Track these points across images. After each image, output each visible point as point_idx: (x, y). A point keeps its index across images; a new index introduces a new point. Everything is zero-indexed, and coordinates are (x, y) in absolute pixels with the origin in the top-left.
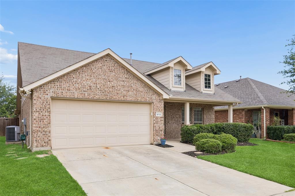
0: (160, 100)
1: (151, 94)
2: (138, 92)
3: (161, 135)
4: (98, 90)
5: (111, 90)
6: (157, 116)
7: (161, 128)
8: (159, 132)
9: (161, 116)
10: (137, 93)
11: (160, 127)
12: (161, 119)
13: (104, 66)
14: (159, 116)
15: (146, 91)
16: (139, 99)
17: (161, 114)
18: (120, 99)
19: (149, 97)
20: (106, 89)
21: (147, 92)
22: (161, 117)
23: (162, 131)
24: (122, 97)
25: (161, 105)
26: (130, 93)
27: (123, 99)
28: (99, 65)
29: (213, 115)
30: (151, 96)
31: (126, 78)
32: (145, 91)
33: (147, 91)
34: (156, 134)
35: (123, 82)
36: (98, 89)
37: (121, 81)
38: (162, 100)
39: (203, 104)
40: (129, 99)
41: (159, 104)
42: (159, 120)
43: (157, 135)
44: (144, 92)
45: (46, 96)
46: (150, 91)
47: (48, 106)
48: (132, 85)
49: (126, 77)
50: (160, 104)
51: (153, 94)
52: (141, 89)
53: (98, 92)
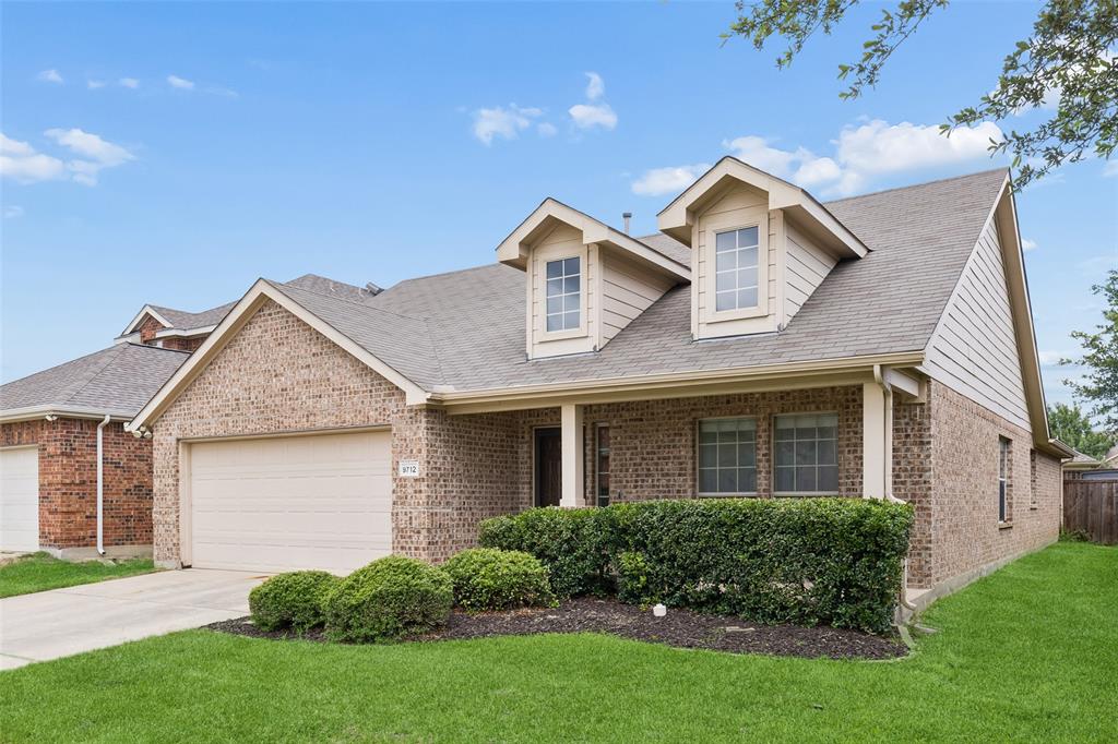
0: (413, 414)
1: (382, 394)
2: (345, 393)
3: (416, 549)
4: (251, 406)
5: (278, 402)
6: (402, 474)
7: (414, 521)
8: (410, 537)
9: (416, 475)
10: (341, 399)
11: (411, 518)
12: (417, 488)
13: (266, 331)
14: (409, 474)
15: (369, 388)
16: (348, 417)
17: (417, 467)
18: (299, 426)
19: (378, 405)
20: (268, 402)
21: (371, 391)
22: (416, 480)
23: (419, 532)
24: (305, 420)
25: (415, 434)
26: (325, 401)
27: (307, 425)
28: (255, 332)
30: (384, 400)
31: (314, 355)
32: (366, 386)
33: (372, 385)
34: (399, 542)
35: (307, 371)
36: (253, 403)
37: (302, 367)
38: (420, 410)
40: (321, 422)
41: (411, 429)
42: (410, 491)
43: (402, 548)
44: (363, 392)
45: (169, 438)
46: (380, 384)
47: (172, 463)
48: (331, 374)
49: (314, 351)
50: (414, 427)
51: (389, 395)
52: (355, 383)
53: (252, 413)
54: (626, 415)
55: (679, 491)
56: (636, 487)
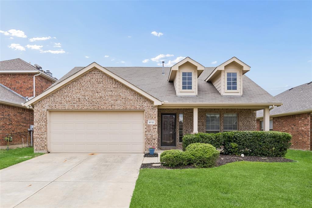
0: (153, 107)
1: (142, 101)
2: (127, 100)
3: (154, 144)
4: (86, 101)
5: (98, 100)
6: (149, 124)
7: (153, 136)
8: (152, 141)
9: (154, 124)
10: (125, 102)
11: (152, 136)
12: (154, 128)
13: (93, 78)
14: (151, 124)
15: (137, 99)
16: (128, 107)
17: (154, 121)
18: (107, 108)
19: (140, 104)
20: (94, 100)
21: (137, 100)
23: (155, 139)
24: (110, 107)
25: (154, 113)
26: (119, 102)
27: (111, 108)
28: (88, 78)
29: (253, 122)
30: (142, 103)
31: (114, 88)
32: (135, 99)
33: (138, 98)
34: (147, 142)
35: (111, 92)
36: (87, 100)
37: (109, 91)
38: (156, 107)
39: (237, 109)
40: (117, 108)
41: (152, 112)
42: (152, 128)
43: (149, 144)
44: (134, 100)
45: (43, 109)
46: (141, 98)
47: (45, 118)
48: (121, 94)
49: (114, 86)
50: (153, 111)
51: (144, 102)
52: (131, 97)
53: (86, 103)
54: (188, 111)
55: (202, 129)
56: (191, 128)
